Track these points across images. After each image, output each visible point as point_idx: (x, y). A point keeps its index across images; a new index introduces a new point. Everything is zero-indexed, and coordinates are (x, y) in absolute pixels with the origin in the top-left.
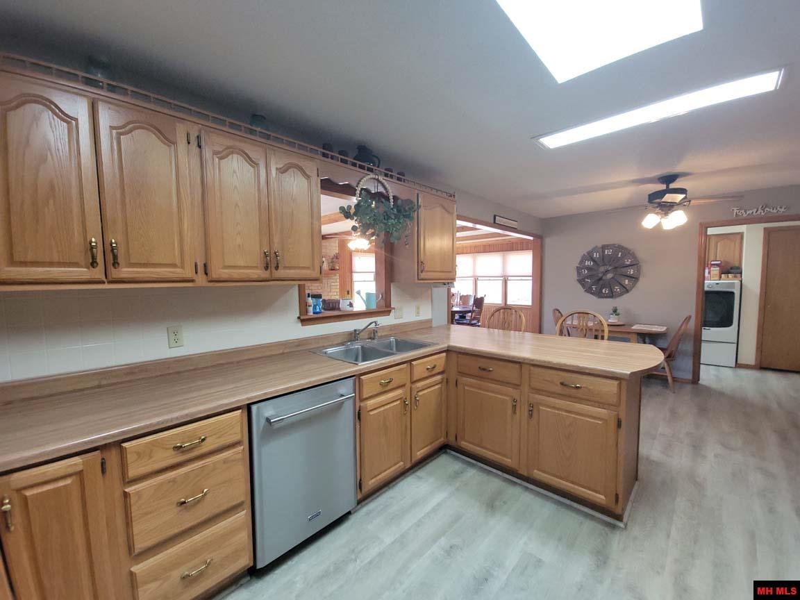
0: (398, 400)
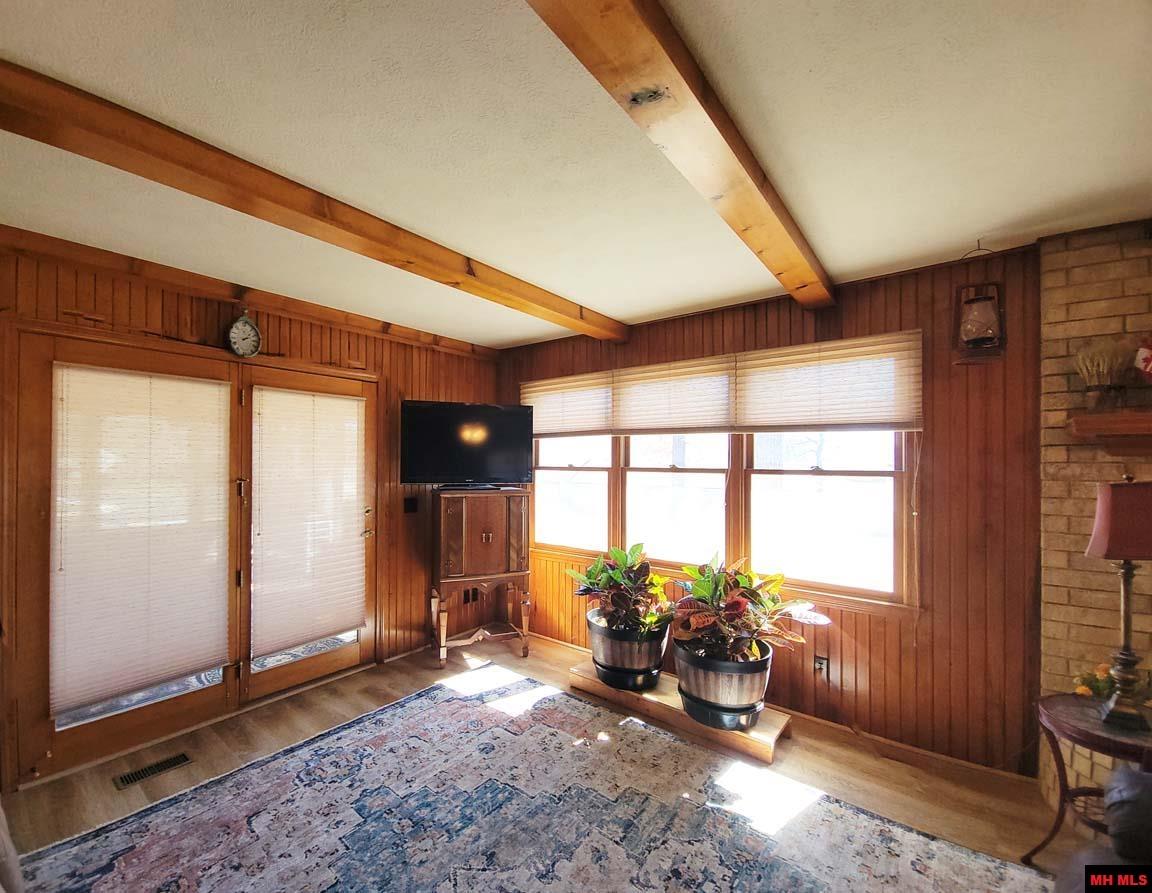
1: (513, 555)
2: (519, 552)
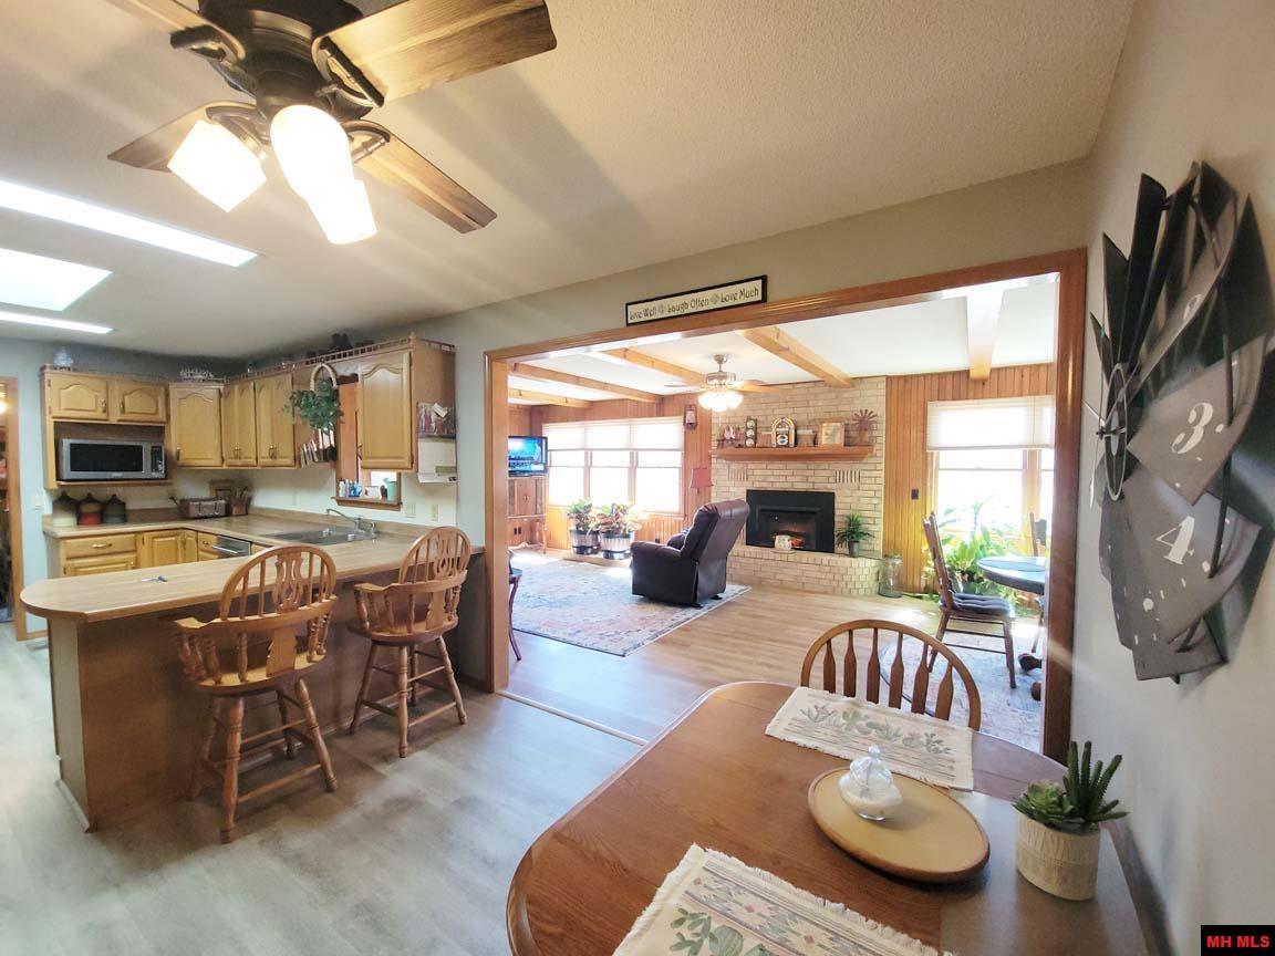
1: (538, 506)
2: (541, 505)
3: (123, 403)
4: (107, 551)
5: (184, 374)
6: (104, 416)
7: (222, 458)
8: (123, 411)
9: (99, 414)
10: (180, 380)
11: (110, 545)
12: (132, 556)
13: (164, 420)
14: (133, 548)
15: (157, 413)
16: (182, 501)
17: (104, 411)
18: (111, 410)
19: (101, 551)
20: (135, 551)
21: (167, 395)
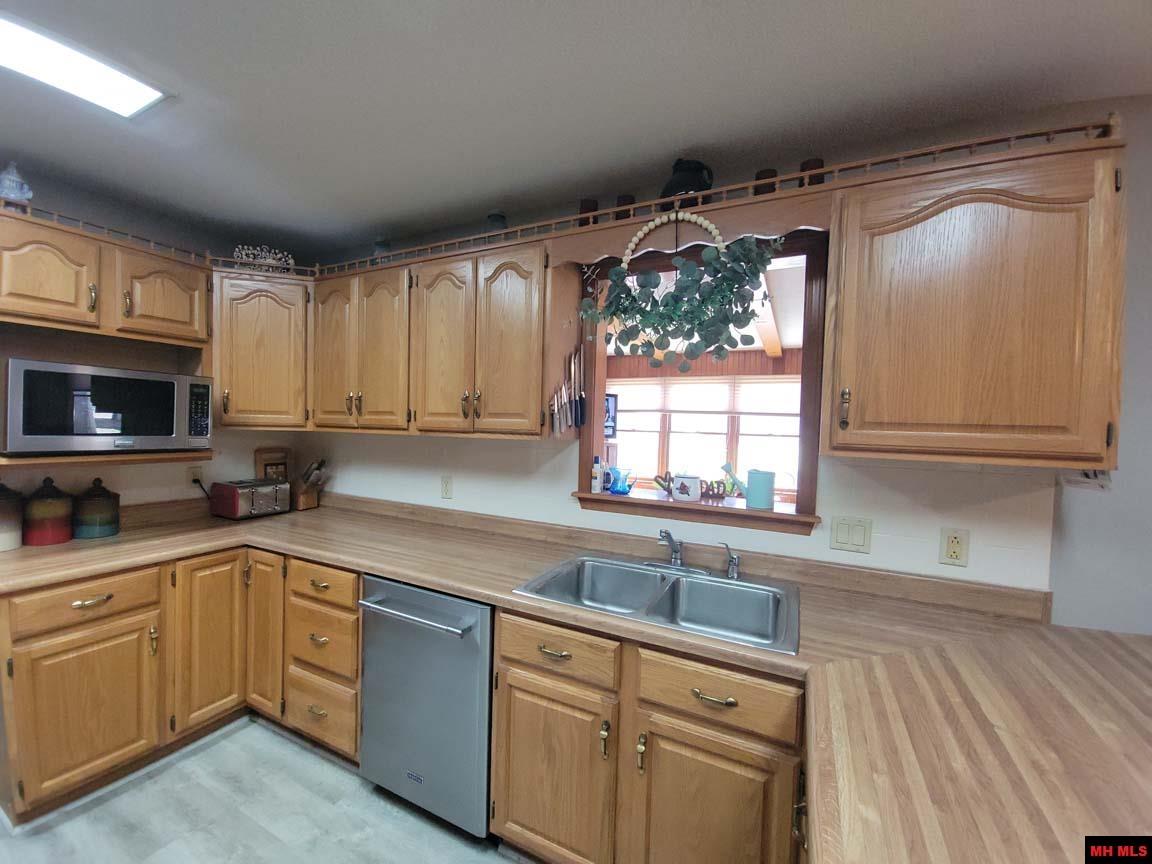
0: (590, 713)
3: (130, 295)
4: (103, 610)
5: (242, 253)
6: (91, 318)
7: (307, 412)
8: (129, 312)
9: (82, 312)
10: (231, 265)
11: (110, 597)
12: (154, 613)
13: (203, 335)
14: (154, 597)
15: (191, 323)
16: (215, 485)
17: (93, 308)
18: (104, 308)
19: (90, 614)
20: (156, 603)
21: (210, 290)
